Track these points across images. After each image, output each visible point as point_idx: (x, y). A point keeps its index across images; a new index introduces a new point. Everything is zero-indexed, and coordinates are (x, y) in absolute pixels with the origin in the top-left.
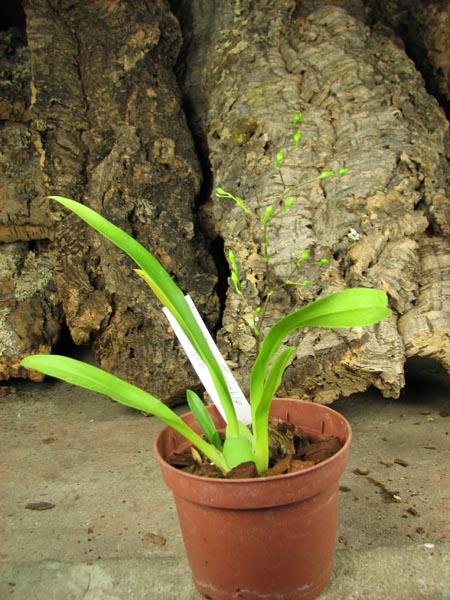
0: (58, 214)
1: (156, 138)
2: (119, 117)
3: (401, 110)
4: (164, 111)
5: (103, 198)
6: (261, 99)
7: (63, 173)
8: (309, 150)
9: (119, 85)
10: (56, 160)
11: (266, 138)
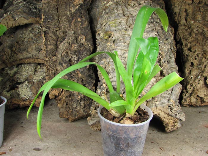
0: (48, 58)
1: (80, 35)
2: (69, 27)
3: (158, 33)
4: (83, 26)
5: (62, 54)
6: (114, 24)
7: (50, 45)
8: (127, 44)
9: (69, 16)
10: (48, 41)
11: (114, 38)
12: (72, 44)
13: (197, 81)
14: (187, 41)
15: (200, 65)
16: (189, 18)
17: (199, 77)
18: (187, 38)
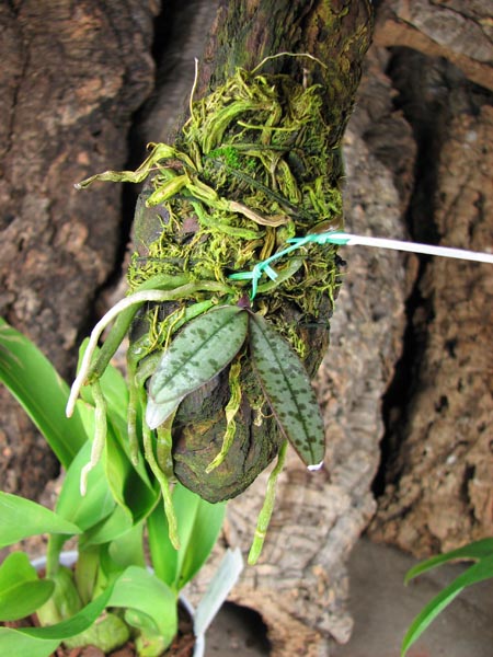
12: (30, 248)
13: (439, 472)
14: (453, 312)
15: (468, 415)
16: (484, 231)
17: (451, 459)
18: (454, 300)
